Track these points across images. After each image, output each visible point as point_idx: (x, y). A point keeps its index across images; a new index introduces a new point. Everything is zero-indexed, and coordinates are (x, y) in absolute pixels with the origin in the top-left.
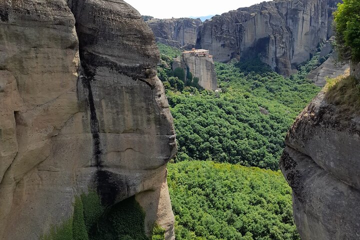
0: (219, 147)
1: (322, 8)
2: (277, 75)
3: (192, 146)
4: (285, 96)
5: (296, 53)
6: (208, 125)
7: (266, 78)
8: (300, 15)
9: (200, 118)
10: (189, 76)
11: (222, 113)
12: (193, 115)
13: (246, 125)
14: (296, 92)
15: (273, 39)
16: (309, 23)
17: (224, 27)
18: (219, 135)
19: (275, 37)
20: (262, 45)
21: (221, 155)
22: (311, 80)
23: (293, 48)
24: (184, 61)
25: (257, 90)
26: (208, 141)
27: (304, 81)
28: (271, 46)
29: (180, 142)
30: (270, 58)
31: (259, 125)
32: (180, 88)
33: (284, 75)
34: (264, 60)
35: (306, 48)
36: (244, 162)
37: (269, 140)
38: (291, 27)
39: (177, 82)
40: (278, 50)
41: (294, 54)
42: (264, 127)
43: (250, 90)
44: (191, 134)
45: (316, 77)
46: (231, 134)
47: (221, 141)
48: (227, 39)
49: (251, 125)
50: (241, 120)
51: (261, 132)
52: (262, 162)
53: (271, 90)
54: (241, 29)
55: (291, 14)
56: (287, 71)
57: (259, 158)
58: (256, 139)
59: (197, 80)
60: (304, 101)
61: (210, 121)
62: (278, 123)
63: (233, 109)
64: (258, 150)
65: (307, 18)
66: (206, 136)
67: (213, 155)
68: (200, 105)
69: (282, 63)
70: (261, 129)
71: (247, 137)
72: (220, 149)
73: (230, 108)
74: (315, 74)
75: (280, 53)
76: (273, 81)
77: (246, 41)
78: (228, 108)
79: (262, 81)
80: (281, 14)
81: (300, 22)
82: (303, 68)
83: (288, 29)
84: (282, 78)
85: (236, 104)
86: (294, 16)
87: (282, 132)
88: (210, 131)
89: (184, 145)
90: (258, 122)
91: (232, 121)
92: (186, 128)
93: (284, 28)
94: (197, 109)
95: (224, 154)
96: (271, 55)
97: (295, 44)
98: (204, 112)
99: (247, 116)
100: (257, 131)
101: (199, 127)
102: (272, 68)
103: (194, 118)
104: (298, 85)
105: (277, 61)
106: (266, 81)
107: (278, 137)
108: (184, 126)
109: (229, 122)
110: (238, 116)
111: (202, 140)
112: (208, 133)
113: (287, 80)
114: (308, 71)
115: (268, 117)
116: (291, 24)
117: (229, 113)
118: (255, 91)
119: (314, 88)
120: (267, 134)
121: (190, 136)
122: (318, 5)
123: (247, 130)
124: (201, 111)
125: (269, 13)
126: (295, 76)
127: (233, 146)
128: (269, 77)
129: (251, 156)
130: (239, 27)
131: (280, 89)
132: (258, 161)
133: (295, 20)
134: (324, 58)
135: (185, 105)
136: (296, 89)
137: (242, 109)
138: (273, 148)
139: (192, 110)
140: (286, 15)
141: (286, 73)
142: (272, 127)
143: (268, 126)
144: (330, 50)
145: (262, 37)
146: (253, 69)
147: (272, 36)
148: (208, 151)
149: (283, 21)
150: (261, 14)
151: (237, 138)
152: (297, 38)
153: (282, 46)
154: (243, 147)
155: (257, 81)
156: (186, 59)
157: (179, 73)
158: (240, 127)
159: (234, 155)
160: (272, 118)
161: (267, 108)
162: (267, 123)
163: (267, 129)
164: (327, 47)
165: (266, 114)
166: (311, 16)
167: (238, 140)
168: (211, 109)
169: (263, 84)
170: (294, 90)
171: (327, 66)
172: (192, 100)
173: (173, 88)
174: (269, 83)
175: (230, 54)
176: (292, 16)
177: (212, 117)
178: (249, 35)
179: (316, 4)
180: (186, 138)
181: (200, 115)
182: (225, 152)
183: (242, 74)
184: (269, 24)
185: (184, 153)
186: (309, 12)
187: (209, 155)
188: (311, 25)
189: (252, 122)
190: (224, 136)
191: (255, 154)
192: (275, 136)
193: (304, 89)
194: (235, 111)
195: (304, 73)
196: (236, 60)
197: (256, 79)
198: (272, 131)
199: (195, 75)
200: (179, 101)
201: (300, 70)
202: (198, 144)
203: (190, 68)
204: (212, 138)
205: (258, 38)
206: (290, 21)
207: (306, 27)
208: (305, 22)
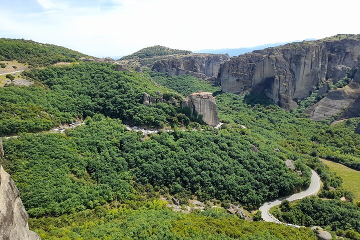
0: (209, 181)
1: (323, 54)
2: (278, 108)
3: (185, 178)
4: (283, 128)
5: (297, 90)
6: (202, 159)
7: (270, 110)
8: (303, 60)
9: (197, 153)
10: (195, 113)
11: (217, 148)
12: (190, 149)
13: (236, 161)
14: (293, 125)
15: (278, 79)
16: (310, 66)
17: (240, 67)
18: (210, 170)
19: (279, 77)
20: (268, 83)
21: (210, 188)
22: (307, 115)
23: (295, 86)
24: (192, 101)
25: (260, 120)
26: (200, 174)
27: (301, 115)
28: (275, 84)
29: (176, 174)
30: (274, 94)
31: (248, 162)
32: (186, 123)
33: (285, 108)
34: (269, 95)
35: (307, 87)
36: (229, 195)
37: (255, 177)
38: (294, 70)
39: (184, 118)
40: (281, 88)
41: (296, 91)
42: (251, 164)
43: (255, 119)
44: (186, 167)
45: (312, 113)
46: (221, 169)
47: (211, 175)
48: (241, 76)
49: (241, 162)
50: (232, 157)
51: (248, 169)
52: (246, 197)
53: (272, 121)
54: (253, 68)
55: (295, 59)
56: (288, 105)
57: (243, 194)
58: (242, 176)
59: (201, 117)
60: (299, 134)
61: (204, 156)
62: (265, 161)
63: (227, 146)
64: (243, 186)
65: (308, 62)
66: (199, 169)
67: (203, 188)
68: (198, 140)
69: (284, 99)
70: (249, 166)
71: (235, 172)
72: (210, 182)
73: (225, 145)
74: (312, 110)
75: (282, 90)
76: (275, 114)
77: (256, 79)
78: (223, 144)
79: (266, 113)
80: (286, 59)
81: (302, 66)
82: (302, 103)
83: (291, 71)
84: (283, 111)
85: (230, 141)
86: (297, 60)
87: (267, 170)
88: (202, 166)
89: (179, 176)
90: (247, 159)
91: (224, 157)
92: (183, 161)
93: (288, 70)
94: (195, 143)
95: (212, 187)
96: (275, 91)
97: (297, 83)
98: (201, 147)
99: (238, 153)
100: (245, 168)
101: (194, 161)
102: (276, 102)
103: (191, 152)
104: (296, 119)
105: (280, 97)
106: (269, 113)
107: (263, 175)
108: (181, 159)
109: (221, 157)
110: (230, 153)
111: (195, 173)
112: (201, 167)
113: (287, 113)
114: (306, 106)
115: (257, 154)
116: (294, 67)
117: (223, 149)
118: (258, 121)
119: (309, 122)
120: (253, 171)
121: (185, 169)
122: (319, 52)
123: (236, 166)
124: (198, 146)
125: (276, 58)
126: (295, 110)
127: (222, 181)
128: (272, 109)
129: (235, 191)
130: (252, 66)
131: (280, 120)
132: (241, 196)
133: (298, 64)
134: (321, 97)
135: (186, 140)
136: (293, 122)
137: (235, 146)
138: (256, 185)
139: (191, 145)
140: (291, 59)
141: (287, 107)
142: (259, 164)
143: (255, 163)
144: (326, 90)
145: (268, 77)
146: (259, 102)
147: (277, 76)
148: (199, 184)
149: (287, 64)
150: (269, 58)
151: (226, 173)
152: (299, 78)
153: (285, 84)
154: (230, 182)
155: (261, 112)
156: (193, 99)
157: (186, 111)
158: (230, 163)
159: (221, 189)
160: (260, 156)
161: (258, 146)
162: (255, 160)
163: (254, 167)
164: (324, 87)
165: (256, 152)
166: (312, 62)
167: (227, 176)
168: (207, 144)
169: (266, 116)
170: (291, 123)
171: (323, 104)
172: (192, 136)
173: (180, 123)
174: (271, 115)
175: (243, 87)
176: (295, 60)
177: (207, 152)
178: (258, 74)
179: (317, 51)
180: (182, 171)
181: (197, 149)
182: (214, 185)
183: (250, 105)
184: (275, 67)
185: (179, 183)
186: (310, 57)
187: (200, 187)
188: (311, 68)
189: (241, 159)
190: (215, 171)
191: (239, 190)
192: (261, 173)
193: (301, 122)
194: (228, 148)
195: (303, 108)
196: (248, 92)
197: (260, 111)
198: (258, 168)
199: (199, 113)
200: (182, 136)
201: (299, 105)
202: (190, 177)
203: (196, 106)
204: (203, 172)
205: (265, 77)
206: (293, 65)
207: (308, 70)
208: (306, 66)
